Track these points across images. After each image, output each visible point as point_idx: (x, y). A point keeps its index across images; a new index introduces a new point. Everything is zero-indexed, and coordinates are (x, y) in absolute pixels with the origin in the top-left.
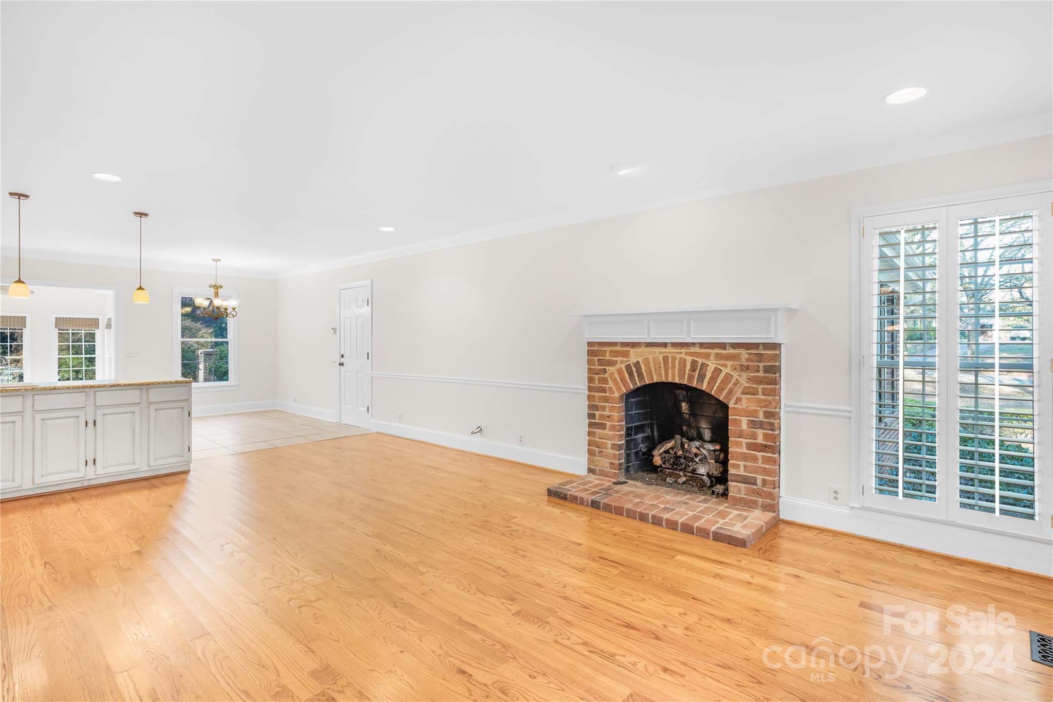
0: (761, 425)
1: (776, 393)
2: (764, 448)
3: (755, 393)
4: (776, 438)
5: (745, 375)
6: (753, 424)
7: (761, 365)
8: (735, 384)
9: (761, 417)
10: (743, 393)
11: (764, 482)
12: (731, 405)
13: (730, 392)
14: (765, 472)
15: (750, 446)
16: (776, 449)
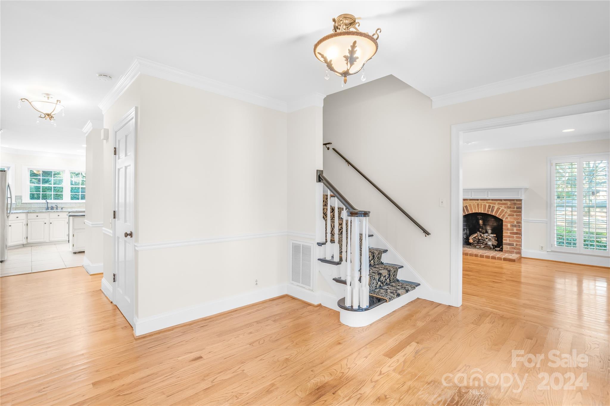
0: (515, 226)
1: (520, 215)
2: (517, 233)
3: (513, 215)
4: (520, 230)
5: (509, 210)
6: (512, 226)
7: (515, 206)
8: (506, 213)
9: (515, 223)
10: (508, 216)
11: (517, 245)
12: (504, 220)
13: (504, 215)
14: (517, 241)
15: (511, 233)
16: (520, 234)
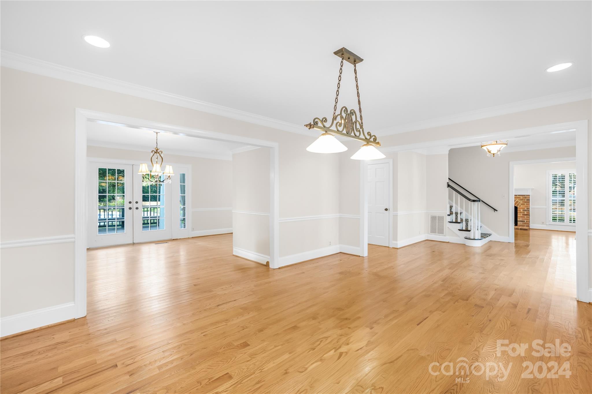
0: (526, 211)
1: (529, 204)
2: (526, 215)
3: (524, 204)
4: (529, 213)
5: (521, 201)
6: (524, 210)
7: (526, 199)
8: (519, 203)
9: (526, 209)
10: (521, 205)
11: (527, 221)
12: (518, 207)
13: (518, 204)
14: (527, 219)
15: (523, 215)
16: (529, 215)
